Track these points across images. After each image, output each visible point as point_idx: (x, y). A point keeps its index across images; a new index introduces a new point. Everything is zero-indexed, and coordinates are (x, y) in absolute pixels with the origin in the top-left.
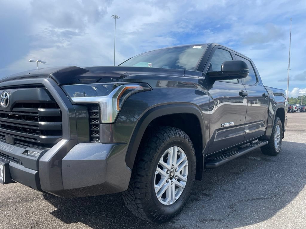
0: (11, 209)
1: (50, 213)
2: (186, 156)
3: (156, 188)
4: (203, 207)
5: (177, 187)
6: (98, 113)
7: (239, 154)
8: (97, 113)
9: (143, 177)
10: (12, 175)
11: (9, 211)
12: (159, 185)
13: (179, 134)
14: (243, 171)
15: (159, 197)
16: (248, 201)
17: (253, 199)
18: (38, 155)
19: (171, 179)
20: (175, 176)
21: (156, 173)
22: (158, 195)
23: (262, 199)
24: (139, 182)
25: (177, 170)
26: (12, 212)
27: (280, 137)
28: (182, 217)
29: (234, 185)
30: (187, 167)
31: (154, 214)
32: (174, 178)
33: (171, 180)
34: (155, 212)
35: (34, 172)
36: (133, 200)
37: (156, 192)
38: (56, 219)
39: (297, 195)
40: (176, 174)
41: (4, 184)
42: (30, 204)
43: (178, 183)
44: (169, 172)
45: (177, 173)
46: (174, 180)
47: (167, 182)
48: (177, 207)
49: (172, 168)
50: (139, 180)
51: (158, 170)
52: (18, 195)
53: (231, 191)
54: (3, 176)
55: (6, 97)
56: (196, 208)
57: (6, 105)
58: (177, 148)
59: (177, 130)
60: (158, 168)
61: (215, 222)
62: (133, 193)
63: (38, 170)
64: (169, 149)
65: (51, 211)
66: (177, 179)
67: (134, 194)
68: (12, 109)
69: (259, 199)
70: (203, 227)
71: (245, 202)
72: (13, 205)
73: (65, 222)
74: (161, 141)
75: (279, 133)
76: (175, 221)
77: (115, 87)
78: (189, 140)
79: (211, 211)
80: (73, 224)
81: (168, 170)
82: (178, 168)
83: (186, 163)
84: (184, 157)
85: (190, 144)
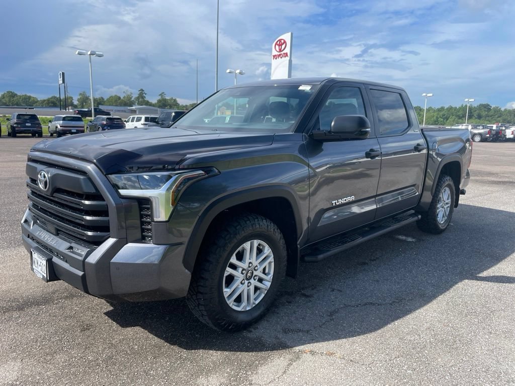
0: (56, 308)
1: (105, 313)
2: (270, 250)
3: (225, 292)
4: (294, 312)
5: (256, 289)
6: (150, 209)
7: (360, 240)
8: (148, 209)
9: (207, 280)
10: (56, 272)
11: (55, 309)
12: (230, 288)
13: (259, 224)
14: (373, 260)
15: (231, 303)
16: (357, 306)
17: (366, 304)
18: (84, 253)
19: (247, 279)
20: (254, 275)
21: (226, 274)
22: (229, 300)
23: (379, 305)
24: (202, 286)
25: (256, 268)
26: (58, 311)
27: (449, 205)
28: (264, 324)
29: (351, 282)
30: (273, 264)
31: (222, 322)
32: (253, 278)
33: (248, 281)
34: (224, 320)
35: (81, 273)
36: (196, 306)
37: (226, 296)
38: (110, 321)
39: (432, 300)
40: (255, 273)
41: (47, 282)
42: (80, 301)
43: (259, 285)
44: (244, 272)
45: (257, 271)
46: (252, 281)
47: (241, 283)
48: (257, 314)
49: (249, 267)
50: (202, 284)
51: (229, 271)
52: (66, 288)
53: (341, 291)
54: (46, 272)
55: (45, 179)
56: (285, 313)
57: (46, 188)
58: (256, 243)
59: (256, 220)
60: (228, 269)
61: (301, 334)
62: (195, 298)
63: (84, 271)
64: (244, 244)
65: (105, 311)
66: (257, 279)
67: (197, 299)
68: (53, 194)
69: (374, 304)
70: (283, 339)
71: (353, 308)
72: (59, 302)
73: (121, 325)
74: (232, 236)
75: (448, 199)
76: (253, 330)
77: (170, 177)
78: (276, 230)
79: (303, 318)
80: (129, 329)
81: (243, 270)
82: (258, 265)
83: (271, 259)
84: (267, 250)
85: (277, 234)
